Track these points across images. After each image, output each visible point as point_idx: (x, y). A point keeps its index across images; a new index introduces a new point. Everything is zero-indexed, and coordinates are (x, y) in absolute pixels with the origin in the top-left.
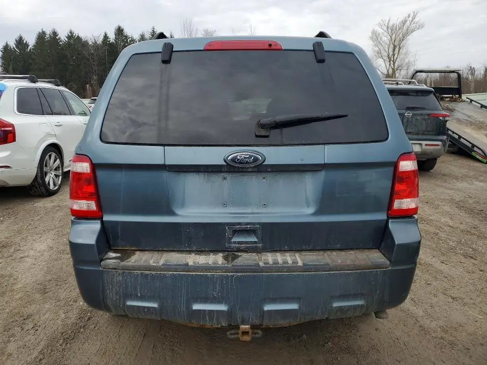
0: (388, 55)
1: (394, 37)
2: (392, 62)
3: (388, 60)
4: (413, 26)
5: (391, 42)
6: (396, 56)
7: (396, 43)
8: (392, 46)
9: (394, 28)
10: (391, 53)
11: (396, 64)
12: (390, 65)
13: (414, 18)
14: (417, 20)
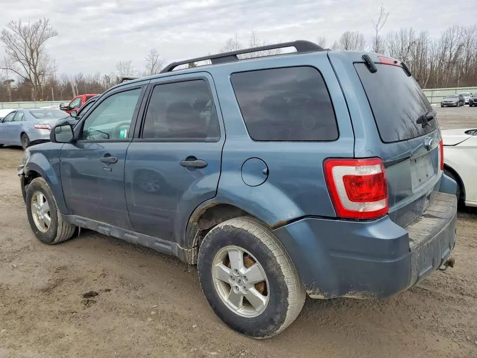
0: (27, 59)
1: (28, 40)
2: (32, 66)
3: (27, 64)
4: (47, 32)
5: (26, 45)
6: (35, 60)
7: (33, 47)
8: (28, 49)
9: (27, 32)
10: (29, 56)
11: (37, 69)
12: (30, 69)
13: (46, 24)
14: (49, 27)
